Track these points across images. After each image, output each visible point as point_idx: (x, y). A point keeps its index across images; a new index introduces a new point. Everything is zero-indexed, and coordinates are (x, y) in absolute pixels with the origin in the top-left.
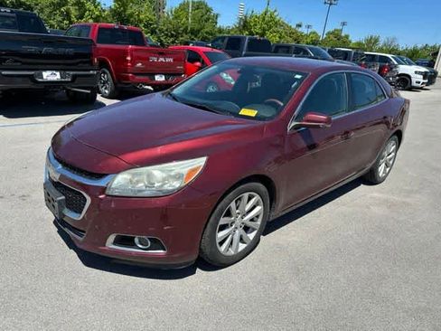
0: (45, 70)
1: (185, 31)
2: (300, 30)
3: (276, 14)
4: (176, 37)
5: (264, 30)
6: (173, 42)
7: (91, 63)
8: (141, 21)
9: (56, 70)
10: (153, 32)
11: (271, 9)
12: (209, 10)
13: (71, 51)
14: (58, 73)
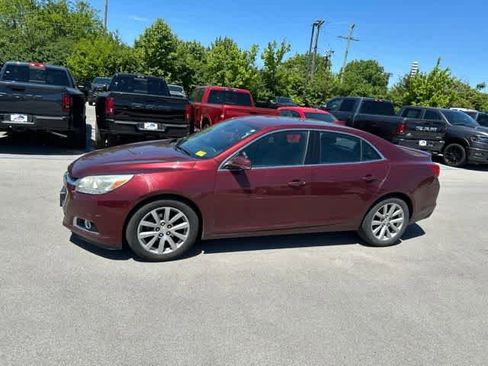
0: (146, 121)
1: (334, 92)
2: (482, 91)
3: (447, 73)
4: (324, 99)
5: (431, 91)
6: (318, 104)
7: (184, 118)
8: (288, 83)
9: (155, 122)
10: (300, 93)
11: (442, 68)
12: (380, 70)
13: (168, 108)
14: (156, 125)
